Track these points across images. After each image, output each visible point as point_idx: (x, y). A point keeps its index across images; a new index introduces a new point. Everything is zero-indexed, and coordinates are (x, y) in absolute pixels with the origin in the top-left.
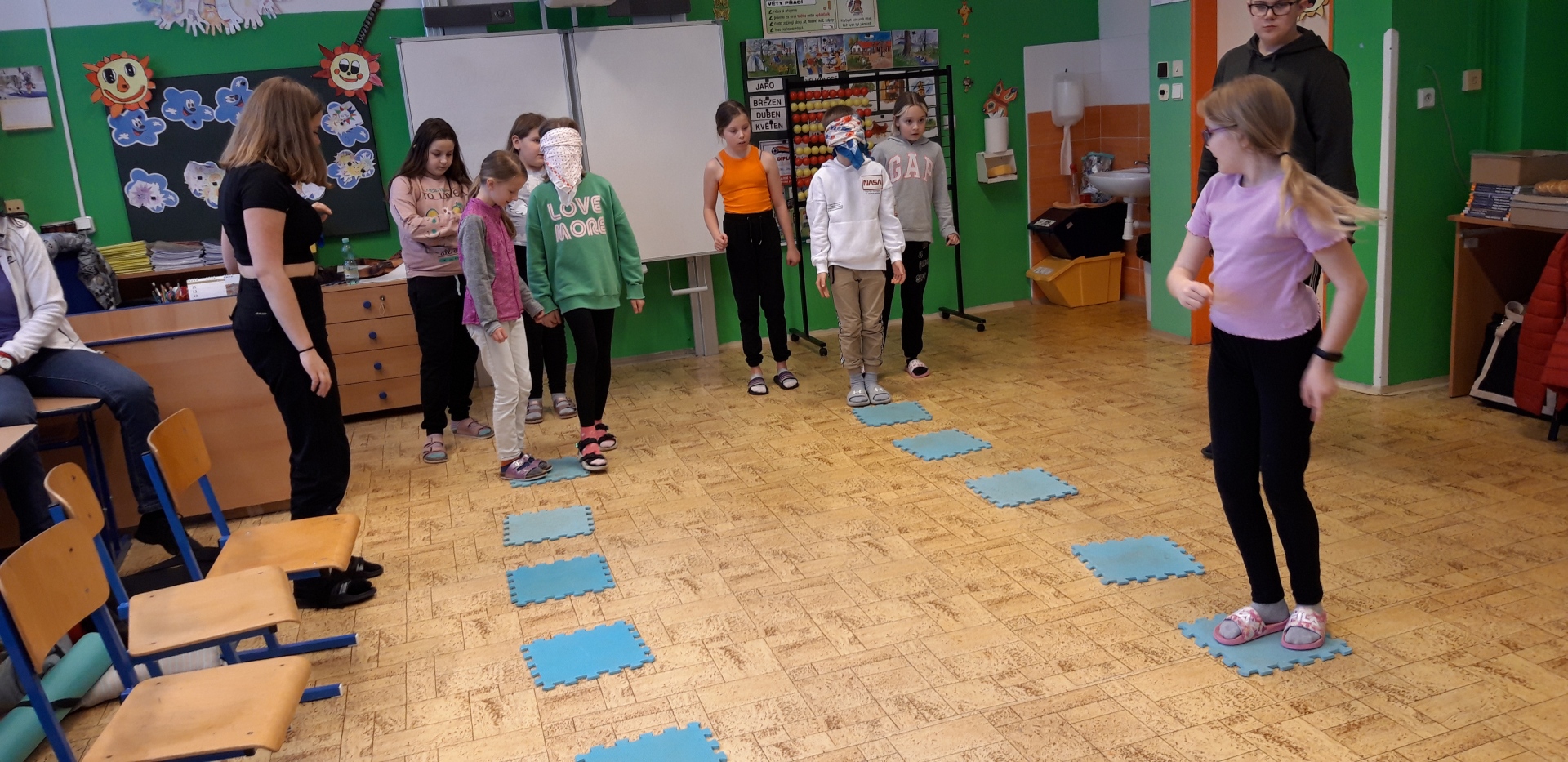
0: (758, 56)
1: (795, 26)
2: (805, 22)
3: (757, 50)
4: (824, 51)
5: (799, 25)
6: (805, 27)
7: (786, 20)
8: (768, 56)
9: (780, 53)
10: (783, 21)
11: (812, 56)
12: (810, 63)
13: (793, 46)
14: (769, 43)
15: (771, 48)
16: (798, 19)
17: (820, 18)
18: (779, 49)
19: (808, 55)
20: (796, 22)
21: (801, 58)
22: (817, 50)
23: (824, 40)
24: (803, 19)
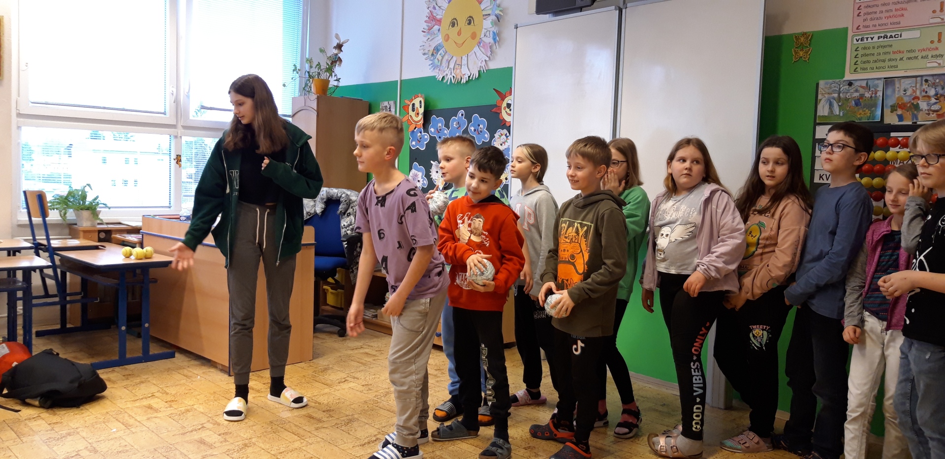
0: (834, 98)
1: (887, 63)
2: (901, 59)
3: (834, 92)
4: (924, 94)
5: (893, 63)
6: (901, 65)
7: (875, 58)
8: (847, 100)
9: (862, 96)
10: (871, 58)
11: (906, 99)
12: (902, 109)
13: (880, 88)
14: (850, 84)
15: (852, 89)
16: (893, 56)
17: (924, 53)
18: (862, 91)
19: (900, 98)
20: (890, 60)
21: (890, 102)
22: (914, 92)
23: (926, 81)
24: (898, 56)
